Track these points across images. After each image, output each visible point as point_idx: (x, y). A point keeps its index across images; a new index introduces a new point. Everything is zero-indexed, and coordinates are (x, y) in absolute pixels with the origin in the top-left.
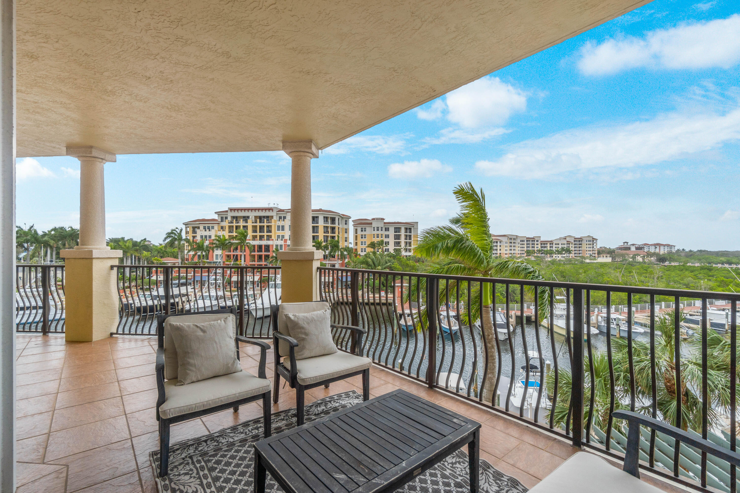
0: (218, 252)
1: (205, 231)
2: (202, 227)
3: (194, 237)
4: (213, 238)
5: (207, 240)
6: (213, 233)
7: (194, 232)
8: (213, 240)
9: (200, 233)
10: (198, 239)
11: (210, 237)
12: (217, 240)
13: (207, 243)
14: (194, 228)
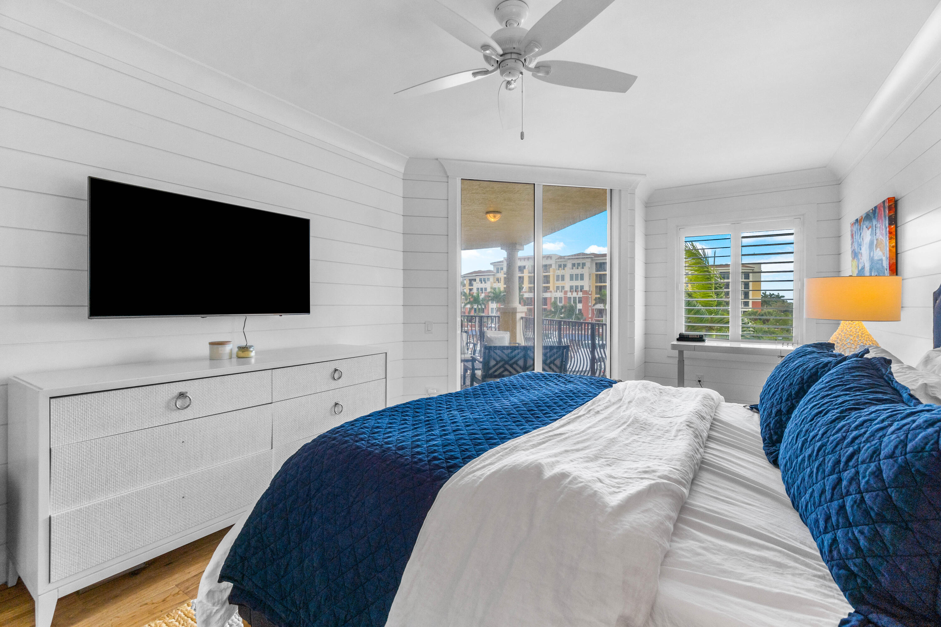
0: (493, 305)
1: (481, 283)
2: (478, 280)
3: (471, 290)
4: (489, 290)
5: (482, 293)
6: (488, 286)
7: (471, 284)
8: (489, 292)
9: (477, 285)
10: (475, 291)
11: (486, 289)
12: (493, 293)
13: (482, 296)
14: (471, 281)
